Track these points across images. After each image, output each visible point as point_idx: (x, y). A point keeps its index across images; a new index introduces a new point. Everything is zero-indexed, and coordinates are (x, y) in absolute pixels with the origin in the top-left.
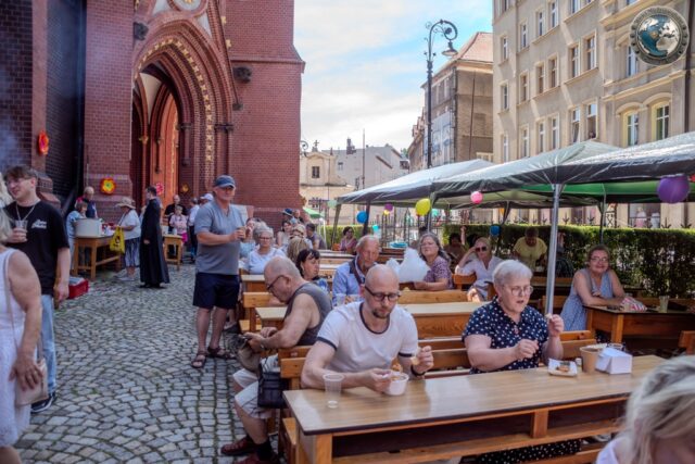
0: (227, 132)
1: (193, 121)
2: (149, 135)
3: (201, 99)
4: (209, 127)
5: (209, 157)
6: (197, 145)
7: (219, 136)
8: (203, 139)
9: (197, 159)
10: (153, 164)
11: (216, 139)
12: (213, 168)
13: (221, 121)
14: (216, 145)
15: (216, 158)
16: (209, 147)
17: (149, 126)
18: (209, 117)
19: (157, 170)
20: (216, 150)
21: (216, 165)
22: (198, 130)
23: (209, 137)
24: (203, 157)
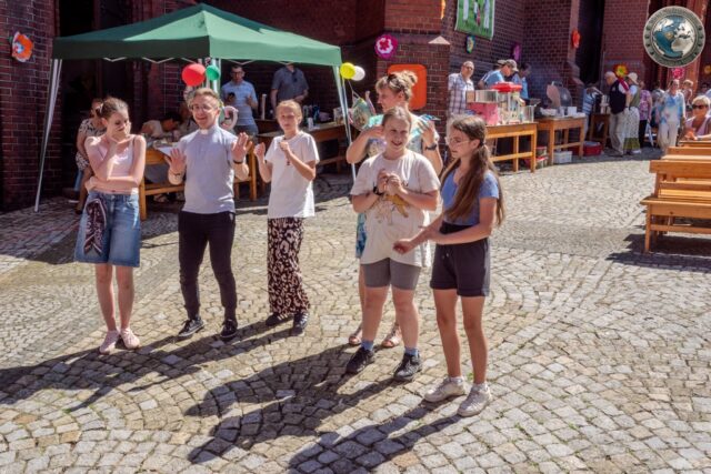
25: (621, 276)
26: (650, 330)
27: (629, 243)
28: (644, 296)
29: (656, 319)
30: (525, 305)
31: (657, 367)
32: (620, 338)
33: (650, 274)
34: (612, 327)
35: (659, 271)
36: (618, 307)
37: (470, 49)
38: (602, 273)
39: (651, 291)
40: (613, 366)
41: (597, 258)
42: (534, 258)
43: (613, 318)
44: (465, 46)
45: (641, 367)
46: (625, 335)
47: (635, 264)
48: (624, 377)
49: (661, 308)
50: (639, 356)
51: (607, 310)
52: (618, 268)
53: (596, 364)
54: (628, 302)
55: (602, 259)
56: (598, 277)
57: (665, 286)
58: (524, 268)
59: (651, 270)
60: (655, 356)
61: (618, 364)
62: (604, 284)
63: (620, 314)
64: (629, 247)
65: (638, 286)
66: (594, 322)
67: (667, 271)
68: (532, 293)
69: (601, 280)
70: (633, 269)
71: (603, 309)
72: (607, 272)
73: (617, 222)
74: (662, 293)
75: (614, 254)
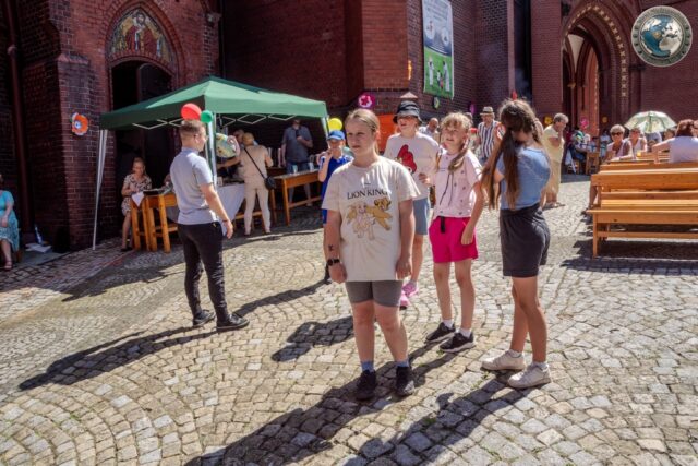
0: (639, 71)
1: (610, 67)
2: (576, 81)
3: (617, 47)
4: (624, 70)
5: (624, 94)
6: (614, 85)
7: (633, 75)
8: (619, 80)
9: (614, 96)
10: (580, 104)
11: (630, 79)
12: (627, 102)
13: (634, 62)
14: (630, 83)
15: (630, 95)
16: (624, 86)
17: (576, 75)
18: (624, 62)
19: (583, 108)
20: (630, 87)
21: (630, 99)
22: (615, 73)
23: (624, 78)
24: (619, 95)
25: (577, 283)
26: (618, 345)
27: (578, 249)
28: (605, 304)
29: (622, 330)
30: (488, 321)
31: (638, 396)
32: (589, 357)
33: (603, 279)
34: (578, 344)
35: (611, 275)
36: (581, 318)
37: (437, 106)
38: (558, 281)
39: (608, 298)
40: (588, 397)
41: (552, 266)
42: (495, 269)
43: (579, 332)
44: (433, 104)
45: (620, 396)
46: (594, 353)
47: (587, 270)
48: (602, 414)
49: (623, 317)
50: (614, 381)
51: (571, 323)
52: (573, 274)
53: (570, 396)
54: (588, 312)
55: (557, 267)
56: (556, 285)
57: (620, 291)
58: (485, 279)
59: (603, 275)
60: (631, 381)
61: (594, 395)
62: (563, 293)
63: (584, 327)
64: (578, 253)
65: (596, 293)
66: (560, 339)
67: (618, 275)
68: (495, 307)
69: (559, 288)
70: (586, 275)
71: (566, 322)
72: (563, 279)
73: (563, 231)
74: (620, 300)
75: (567, 261)
